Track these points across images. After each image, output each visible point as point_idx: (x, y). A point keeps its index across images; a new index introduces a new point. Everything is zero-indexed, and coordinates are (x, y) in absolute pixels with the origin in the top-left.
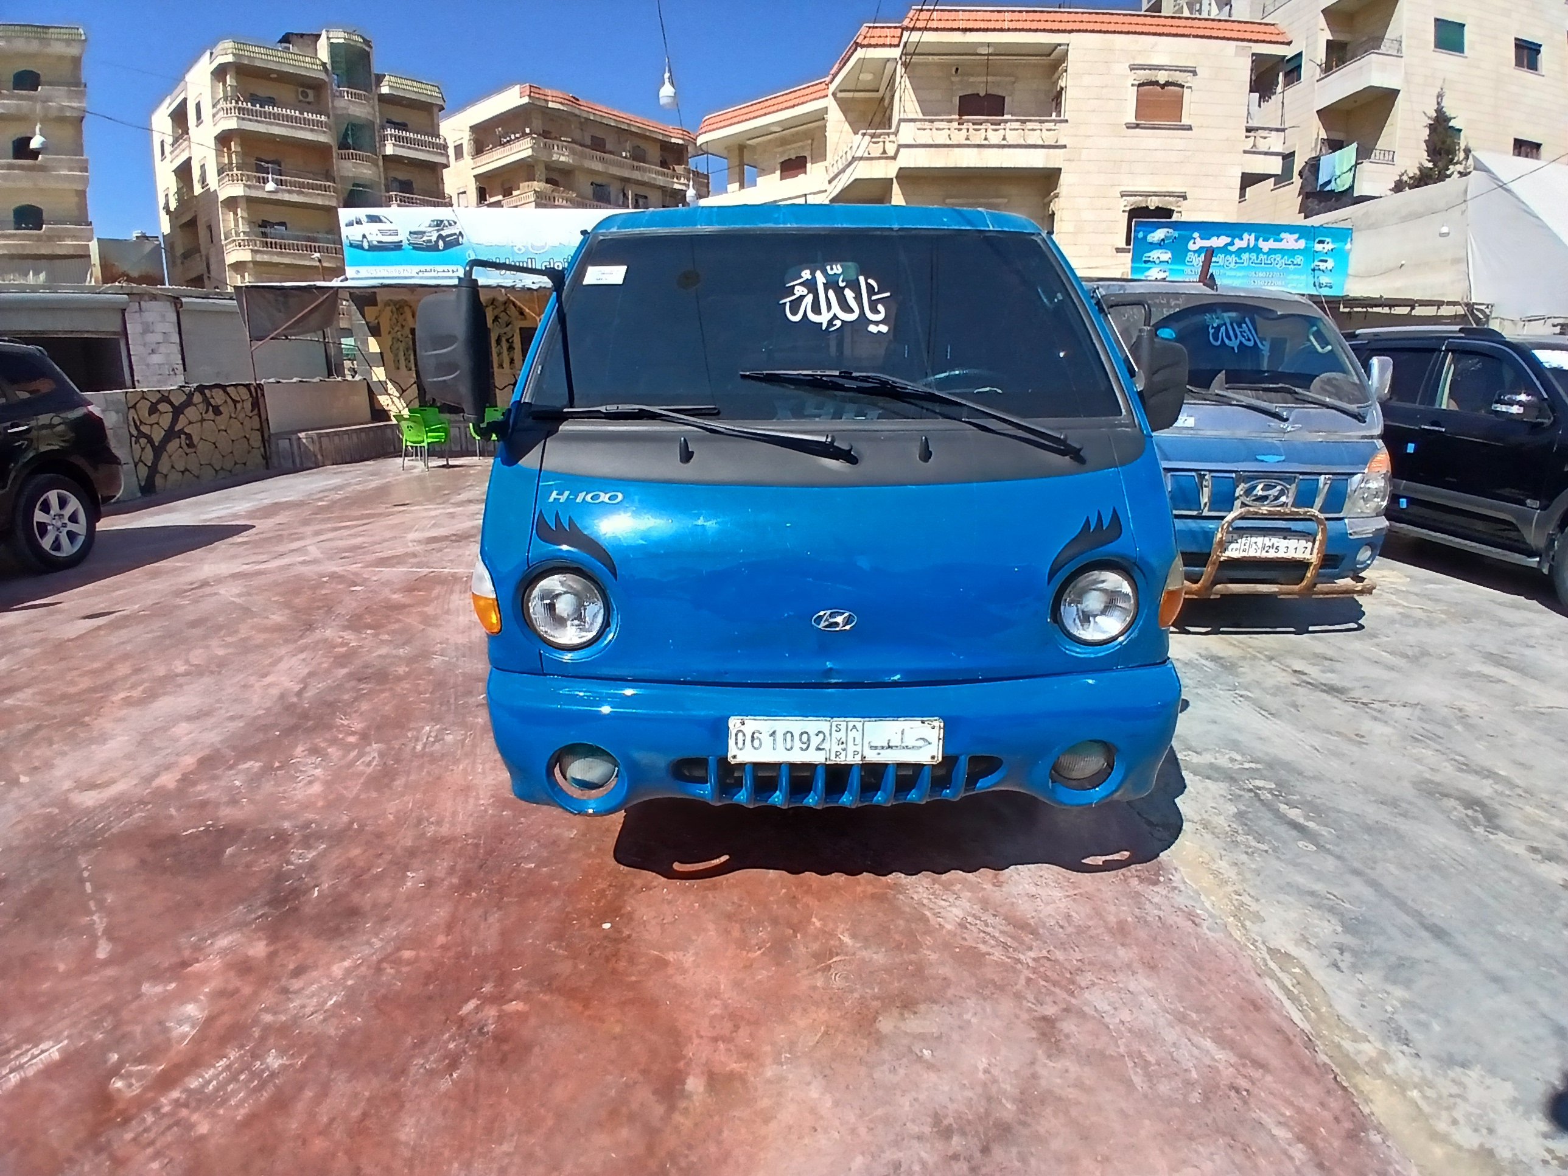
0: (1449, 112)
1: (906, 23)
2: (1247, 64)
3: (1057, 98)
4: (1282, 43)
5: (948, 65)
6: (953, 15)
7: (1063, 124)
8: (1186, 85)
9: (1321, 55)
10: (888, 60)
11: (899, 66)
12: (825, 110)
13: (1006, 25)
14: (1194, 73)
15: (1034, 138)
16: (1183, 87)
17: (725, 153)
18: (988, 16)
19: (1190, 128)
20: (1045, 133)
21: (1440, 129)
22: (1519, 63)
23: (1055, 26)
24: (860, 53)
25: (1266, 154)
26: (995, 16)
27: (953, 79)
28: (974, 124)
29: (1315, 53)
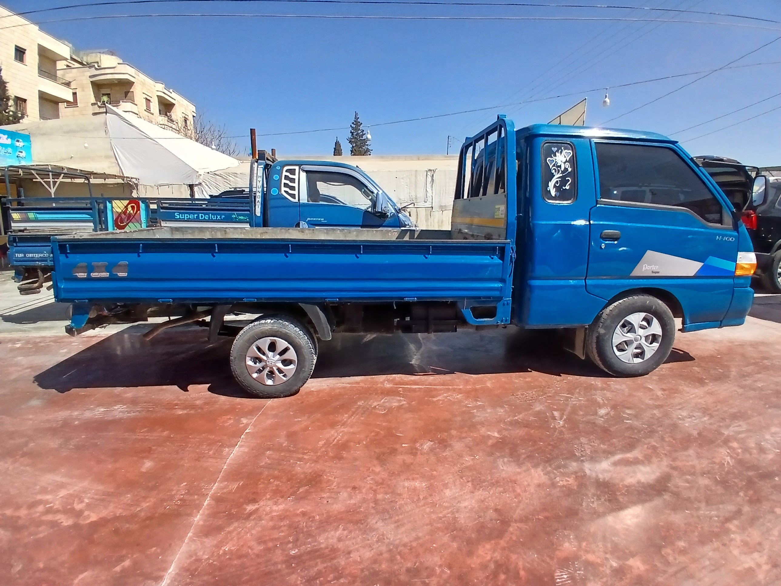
22: (16, 58)
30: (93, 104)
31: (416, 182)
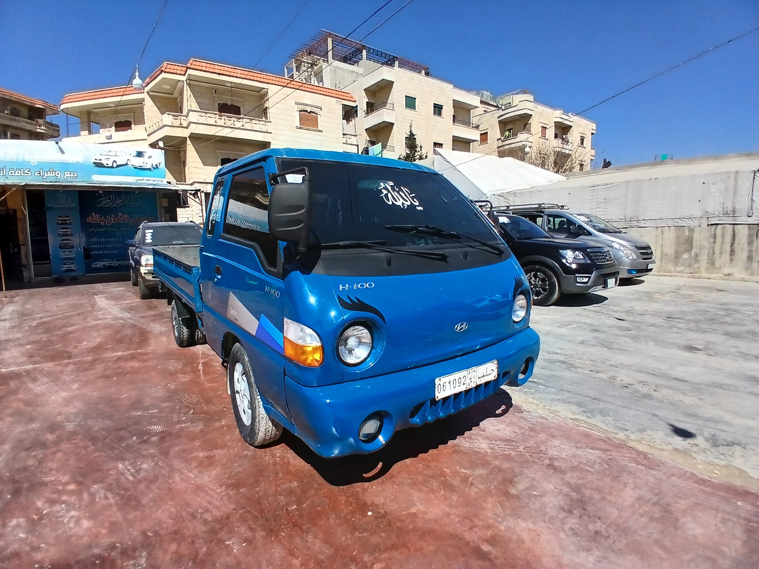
0: (414, 133)
1: (189, 65)
2: (341, 108)
3: (264, 112)
4: (353, 101)
5: (213, 89)
6: (212, 66)
7: (269, 123)
8: (318, 114)
9: (365, 108)
10: (179, 81)
11: (185, 85)
12: (143, 100)
13: (239, 75)
14: (321, 109)
15: (256, 127)
16: (317, 114)
17: (78, 115)
18: (229, 70)
19: (322, 131)
20: (262, 126)
21: (411, 139)
22: (435, 113)
23: (262, 80)
24: (163, 75)
25: (351, 145)
26: (233, 70)
27: (214, 95)
28: (227, 117)
29: (362, 107)
30: (498, 140)
31: (735, 189)
